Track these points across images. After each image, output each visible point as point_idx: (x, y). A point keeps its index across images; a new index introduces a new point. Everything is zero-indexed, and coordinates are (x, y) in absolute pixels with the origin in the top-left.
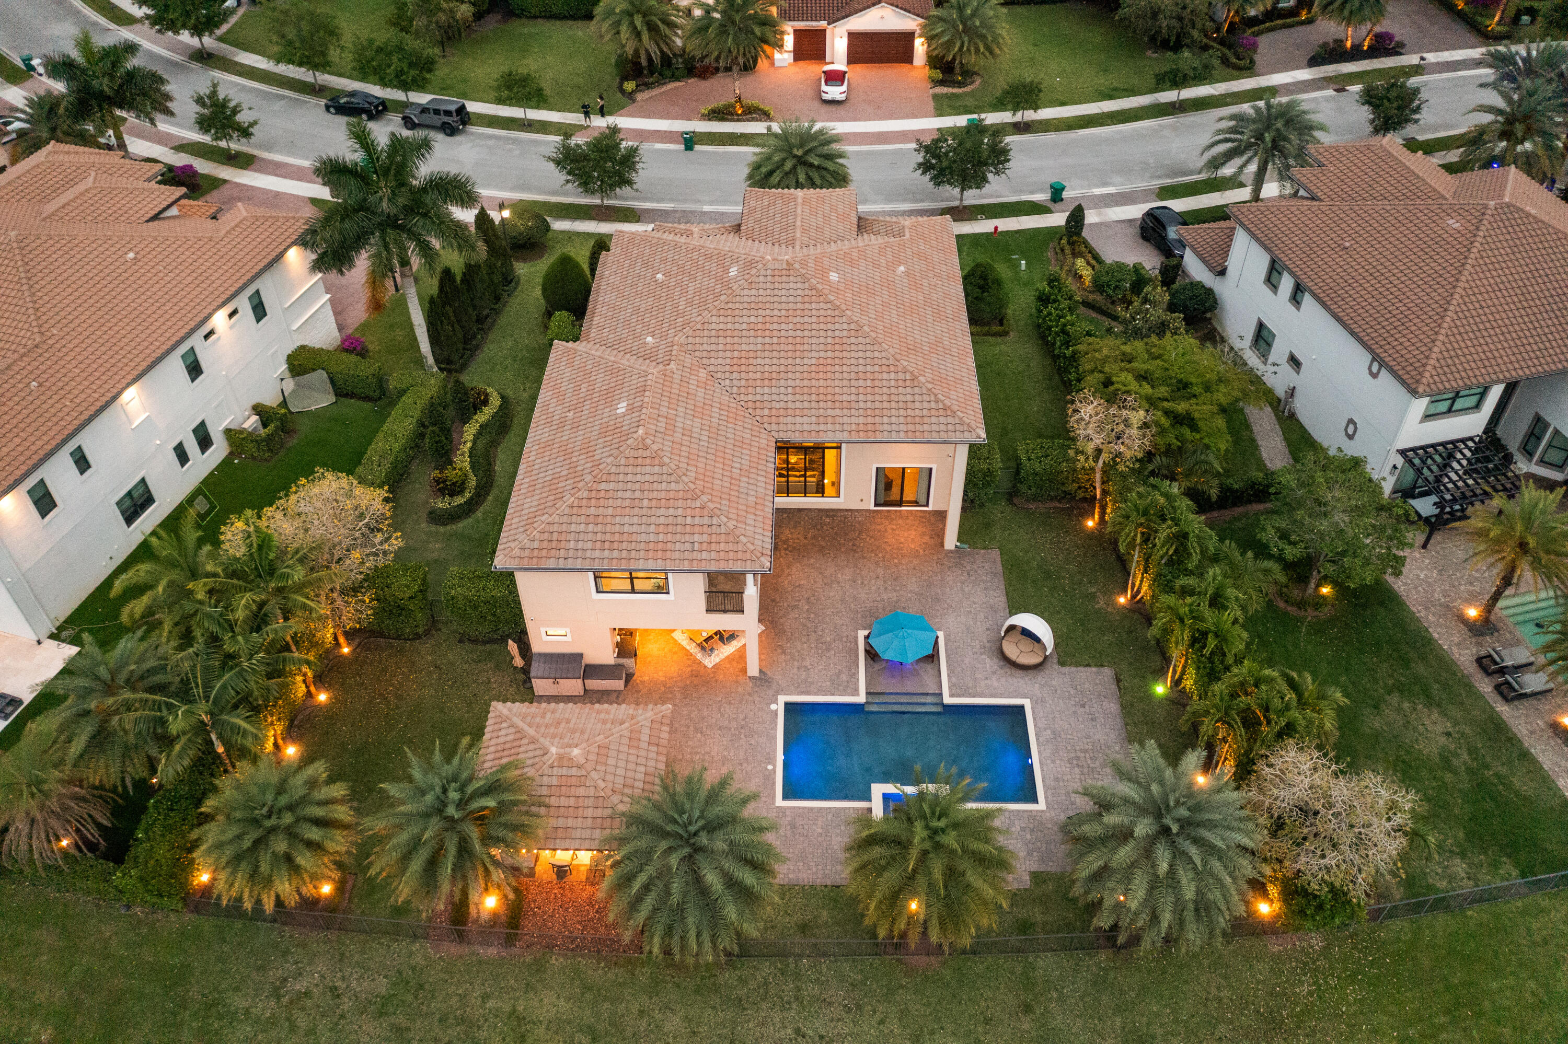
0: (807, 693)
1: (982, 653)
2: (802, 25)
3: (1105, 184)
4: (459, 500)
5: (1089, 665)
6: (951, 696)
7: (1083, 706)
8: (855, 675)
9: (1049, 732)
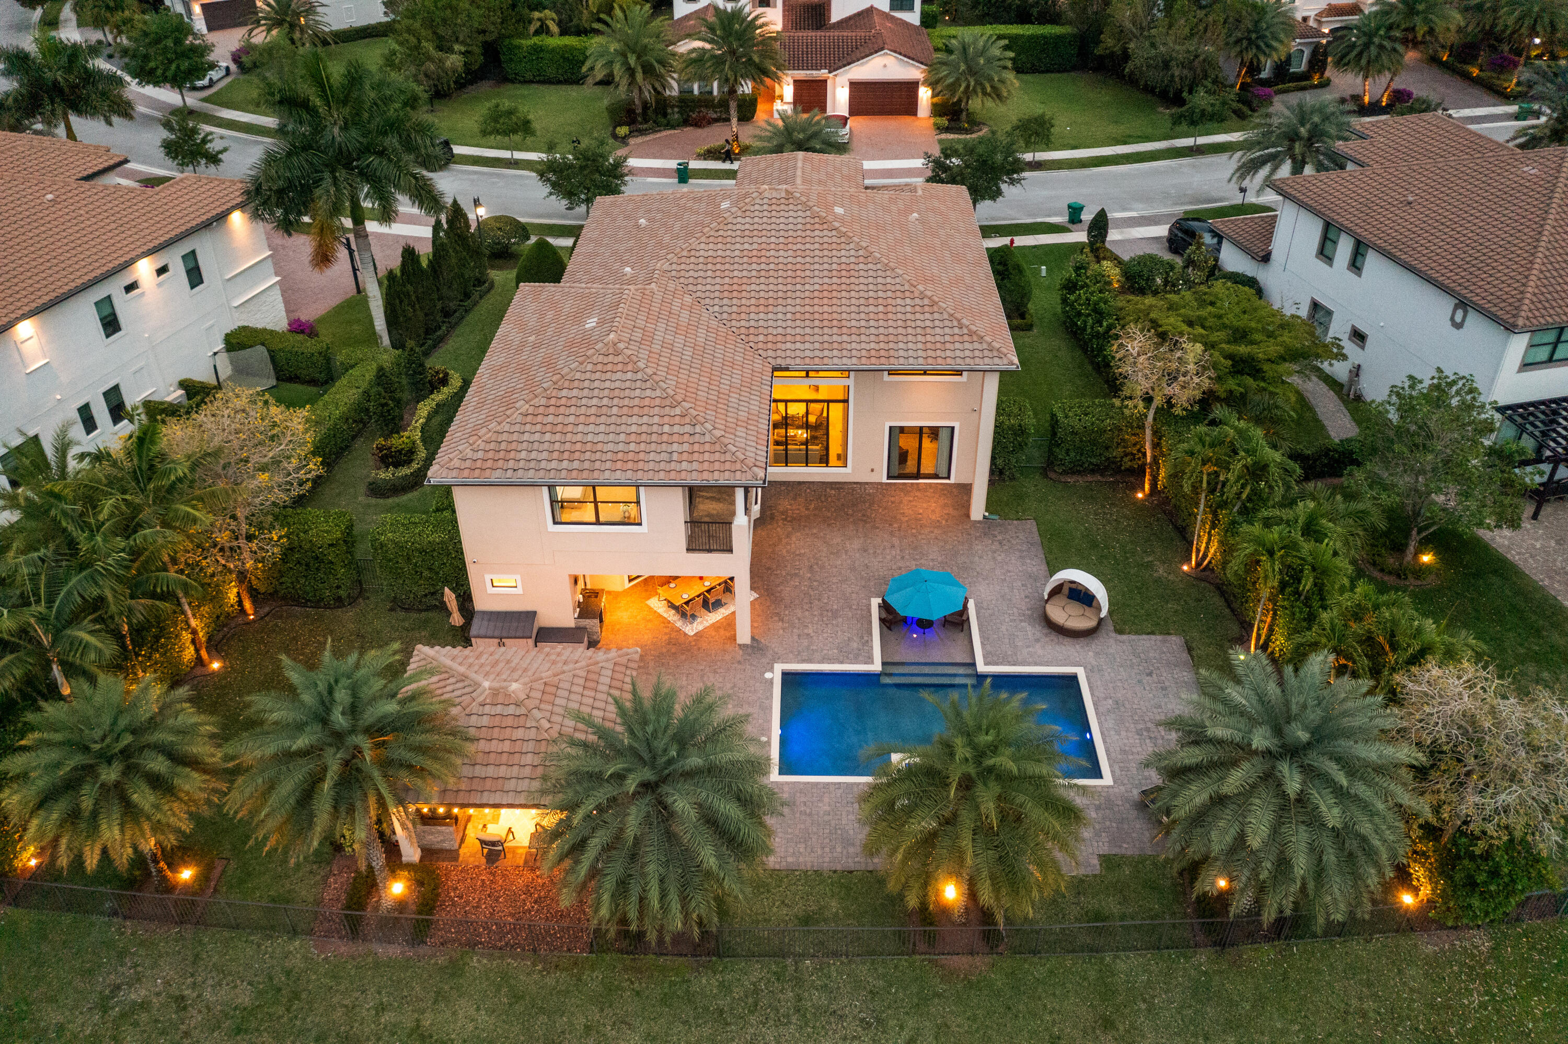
0: (809, 661)
1: (1021, 621)
2: (802, 74)
3: (1125, 209)
4: (405, 471)
5: (1153, 633)
6: (986, 664)
7: (1150, 674)
8: (868, 643)
9: (1110, 701)
